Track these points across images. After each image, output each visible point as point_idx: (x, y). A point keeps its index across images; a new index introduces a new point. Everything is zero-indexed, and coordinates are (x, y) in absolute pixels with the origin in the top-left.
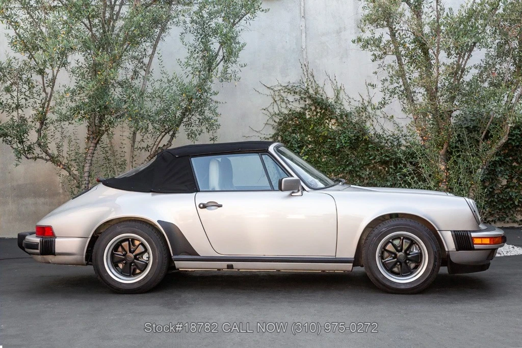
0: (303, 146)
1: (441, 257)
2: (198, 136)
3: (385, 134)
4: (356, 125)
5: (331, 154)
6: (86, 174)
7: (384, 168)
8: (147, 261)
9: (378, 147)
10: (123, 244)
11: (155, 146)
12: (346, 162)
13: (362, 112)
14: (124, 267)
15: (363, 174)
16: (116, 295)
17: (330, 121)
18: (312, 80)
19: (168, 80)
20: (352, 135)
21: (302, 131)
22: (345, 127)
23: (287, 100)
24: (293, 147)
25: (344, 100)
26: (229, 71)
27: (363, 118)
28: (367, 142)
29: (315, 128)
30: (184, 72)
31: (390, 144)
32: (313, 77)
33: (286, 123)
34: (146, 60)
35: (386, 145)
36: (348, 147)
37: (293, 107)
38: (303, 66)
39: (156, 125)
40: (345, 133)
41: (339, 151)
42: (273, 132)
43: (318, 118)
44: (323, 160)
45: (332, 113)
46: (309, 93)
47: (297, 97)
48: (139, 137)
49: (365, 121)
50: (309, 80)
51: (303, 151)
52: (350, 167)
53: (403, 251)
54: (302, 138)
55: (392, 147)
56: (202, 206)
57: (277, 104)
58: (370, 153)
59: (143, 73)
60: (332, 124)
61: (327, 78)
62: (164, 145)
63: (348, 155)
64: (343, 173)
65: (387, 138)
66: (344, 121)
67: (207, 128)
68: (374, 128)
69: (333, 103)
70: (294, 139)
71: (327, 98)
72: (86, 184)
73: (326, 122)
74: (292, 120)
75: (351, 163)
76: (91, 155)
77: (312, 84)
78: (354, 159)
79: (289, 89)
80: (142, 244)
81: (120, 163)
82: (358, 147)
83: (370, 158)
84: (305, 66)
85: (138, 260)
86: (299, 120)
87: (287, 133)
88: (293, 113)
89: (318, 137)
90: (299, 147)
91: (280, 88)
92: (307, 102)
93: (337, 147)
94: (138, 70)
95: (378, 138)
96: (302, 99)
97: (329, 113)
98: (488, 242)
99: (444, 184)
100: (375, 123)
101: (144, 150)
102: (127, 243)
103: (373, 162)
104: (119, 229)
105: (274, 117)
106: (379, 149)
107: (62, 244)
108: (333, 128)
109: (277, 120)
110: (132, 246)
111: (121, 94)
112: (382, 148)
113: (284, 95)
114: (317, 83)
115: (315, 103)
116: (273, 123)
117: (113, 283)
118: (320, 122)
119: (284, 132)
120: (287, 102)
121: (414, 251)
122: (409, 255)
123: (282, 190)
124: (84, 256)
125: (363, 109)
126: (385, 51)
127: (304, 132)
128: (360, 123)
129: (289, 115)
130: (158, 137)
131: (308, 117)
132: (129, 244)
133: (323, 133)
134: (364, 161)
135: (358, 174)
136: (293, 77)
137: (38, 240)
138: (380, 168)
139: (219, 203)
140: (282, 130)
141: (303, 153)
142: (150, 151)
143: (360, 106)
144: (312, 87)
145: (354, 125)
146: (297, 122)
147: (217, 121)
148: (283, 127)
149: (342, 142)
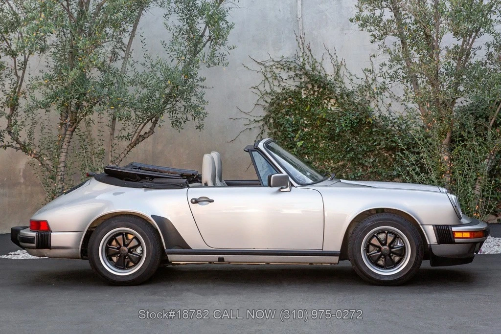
0: (298, 130)
1: (423, 250)
2: (183, 124)
3: (392, 116)
4: (359, 106)
5: (330, 139)
6: (62, 165)
7: (391, 155)
8: (141, 254)
9: (384, 132)
10: (117, 238)
11: (137, 134)
12: (347, 148)
13: (366, 91)
14: (118, 260)
15: (366, 161)
16: (111, 287)
17: (329, 101)
18: (308, 53)
19: (152, 65)
20: (354, 117)
21: (297, 112)
22: (347, 108)
23: (280, 77)
24: (286, 131)
25: (345, 78)
26: (217, 54)
27: (367, 97)
28: (371, 125)
29: (312, 109)
30: (169, 55)
31: (397, 128)
32: (310, 50)
33: (279, 103)
34: (126, 40)
35: (393, 128)
36: (350, 131)
37: (287, 86)
38: (299, 38)
39: (139, 113)
40: (346, 115)
41: (339, 135)
42: (264, 114)
43: (315, 98)
44: (321, 145)
45: (331, 92)
46: (305, 69)
47: (292, 73)
48: (119, 125)
49: (369, 101)
50: (305, 54)
51: (298, 135)
52: (352, 154)
53: (387, 245)
54: (297, 121)
55: (400, 131)
56: (194, 201)
57: (269, 82)
58: (375, 138)
59: (123, 54)
60: (332, 105)
61: (326, 53)
62: (146, 133)
63: (349, 140)
64: (344, 160)
65: (393, 121)
66: (345, 101)
67: (192, 115)
68: (379, 110)
69: (333, 80)
70: (287, 122)
71: (326, 75)
72: (61, 175)
73: (325, 102)
74: (286, 100)
75: (352, 150)
76: (68, 144)
77: (308, 58)
78: (356, 145)
79: (282, 65)
80: (136, 238)
81: (98, 152)
82: (360, 131)
83: (375, 144)
84: (301, 38)
85: (132, 253)
86: (294, 100)
87: (280, 115)
88: (286, 93)
89: (315, 120)
90: (293, 131)
91: (272, 63)
92: (303, 80)
93: (337, 132)
94: (116, 50)
95: (383, 121)
96: (297, 76)
97: (328, 92)
98: (469, 236)
99: (448, 175)
100: (380, 103)
101: (124, 138)
102: (121, 236)
103: (378, 147)
104: (113, 223)
105: (265, 96)
106: (385, 133)
107: (57, 238)
108: (333, 109)
109: (269, 100)
110: (126, 240)
111: (101, 79)
112: (388, 133)
113: (277, 71)
114: (314, 57)
115: (311, 81)
116: (264, 103)
117: (108, 276)
118: (317, 103)
119: (277, 114)
120: (280, 79)
121: (398, 244)
122: (393, 248)
123: (271, 187)
124: (80, 250)
125: (366, 87)
126: (385, 31)
127: (299, 114)
128: (363, 103)
129: (282, 94)
130: (140, 125)
131: (304, 96)
132: (123, 237)
133: (321, 115)
134: (368, 147)
135: (360, 161)
136: (287, 51)
137: (34, 234)
138: (386, 154)
139: (211, 198)
140: (274, 112)
141: (299, 138)
142: (131, 139)
143: (364, 84)
144: (308, 62)
145: (356, 106)
146: (292, 103)
147: (204, 109)
148: (275, 108)
149: (342, 126)
